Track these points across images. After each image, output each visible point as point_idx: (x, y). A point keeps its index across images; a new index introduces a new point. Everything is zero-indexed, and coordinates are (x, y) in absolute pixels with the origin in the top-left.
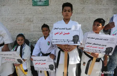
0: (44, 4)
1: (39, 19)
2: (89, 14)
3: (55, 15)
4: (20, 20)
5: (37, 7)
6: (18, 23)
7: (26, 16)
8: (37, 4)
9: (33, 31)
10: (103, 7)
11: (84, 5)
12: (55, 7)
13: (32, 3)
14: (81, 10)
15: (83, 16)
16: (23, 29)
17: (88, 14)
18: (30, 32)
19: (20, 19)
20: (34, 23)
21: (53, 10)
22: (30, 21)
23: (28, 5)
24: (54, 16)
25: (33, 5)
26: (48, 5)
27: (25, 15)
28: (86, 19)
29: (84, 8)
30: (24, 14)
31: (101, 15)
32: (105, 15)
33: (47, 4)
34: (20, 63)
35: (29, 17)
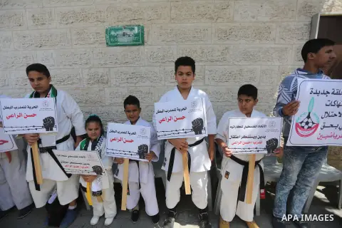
0: (134, 41)
1: (123, 76)
2: (240, 63)
3: (160, 66)
4: (80, 80)
5: (118, 47)
6: (75, 86)
7: (92, 69)
8: (117, 42)
9: (111, 105)
10: (273, 46)
11: (228, 42)
12: (160, 47)
13: (104, 39)
14: (220, 54)
15: (226, 67)
16: (87, 101)
17: (236, 63)
18: (103, 106)
19: (78, 77)
20: (110, 87)
21: (155, 54)
22: (102, 81)
23: (96, 45)
24: (157, 70)
25: (107, 44)
26: (143, 43)
27: (90, 68)
28: (233, 73)
29: (227, 48)
30: (88, 66)
31: (269, 63)
32: (277, 63)
33: (141, 42)
34: (97, 173)
35: (101, 71)
